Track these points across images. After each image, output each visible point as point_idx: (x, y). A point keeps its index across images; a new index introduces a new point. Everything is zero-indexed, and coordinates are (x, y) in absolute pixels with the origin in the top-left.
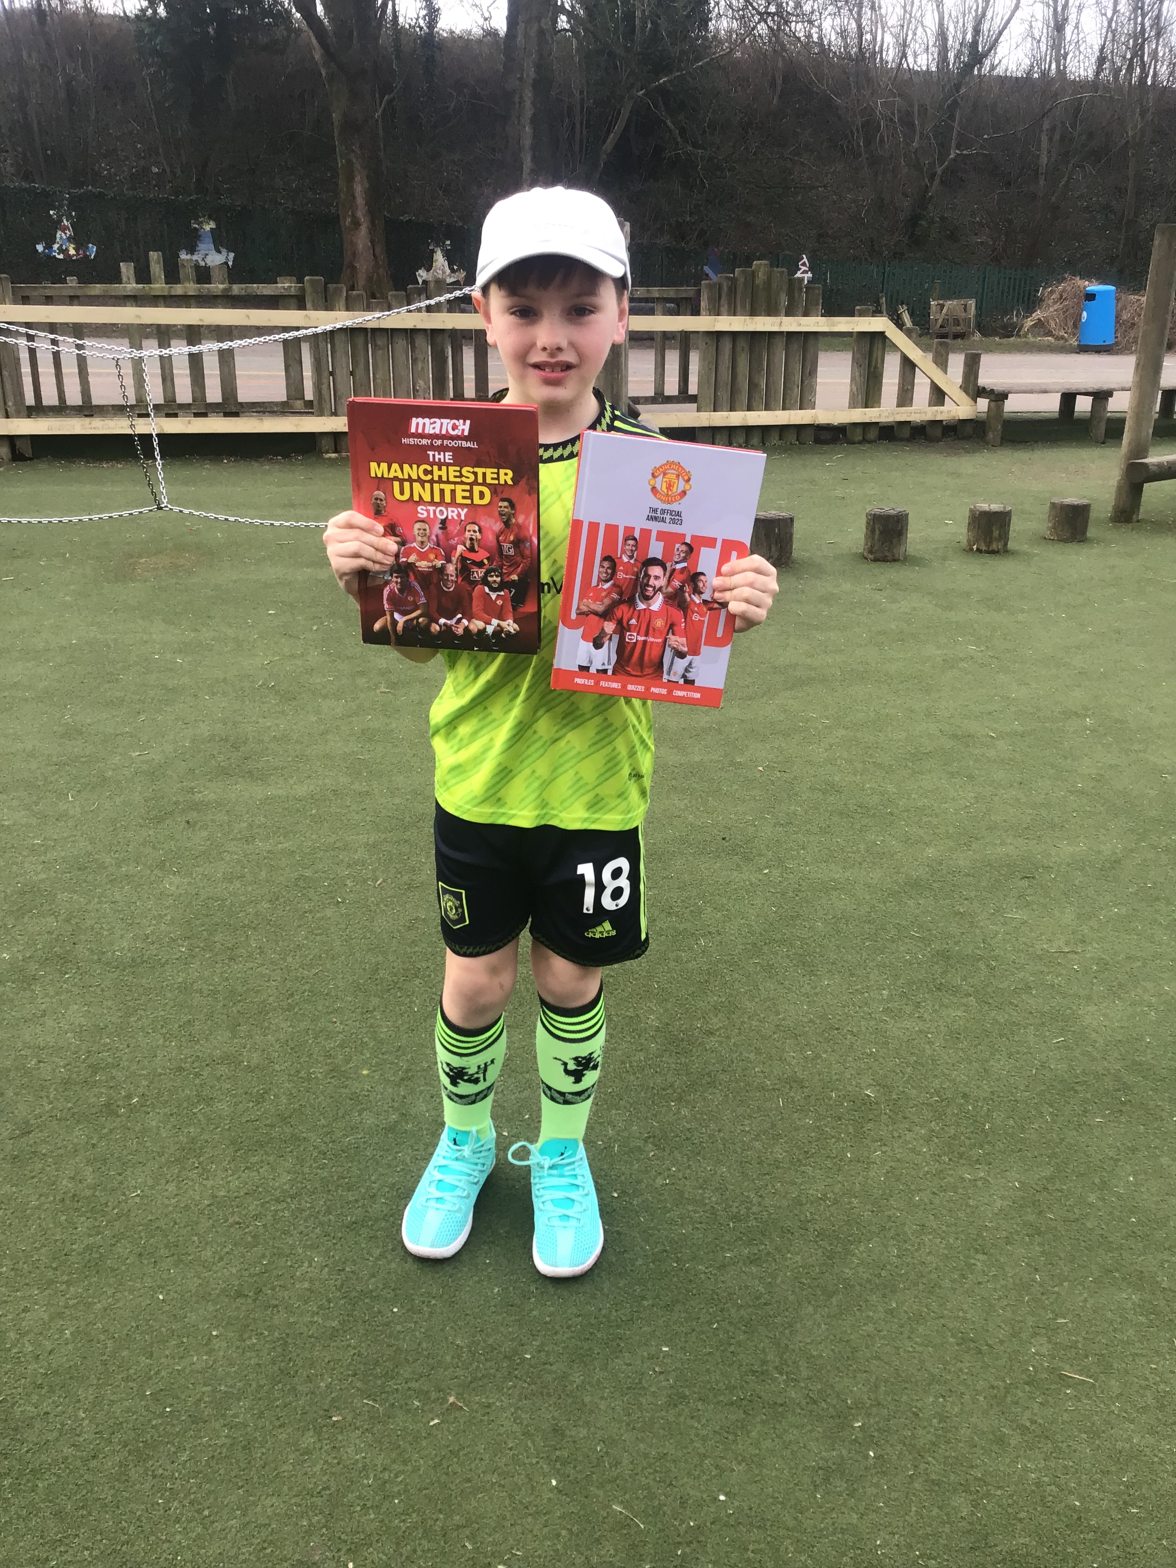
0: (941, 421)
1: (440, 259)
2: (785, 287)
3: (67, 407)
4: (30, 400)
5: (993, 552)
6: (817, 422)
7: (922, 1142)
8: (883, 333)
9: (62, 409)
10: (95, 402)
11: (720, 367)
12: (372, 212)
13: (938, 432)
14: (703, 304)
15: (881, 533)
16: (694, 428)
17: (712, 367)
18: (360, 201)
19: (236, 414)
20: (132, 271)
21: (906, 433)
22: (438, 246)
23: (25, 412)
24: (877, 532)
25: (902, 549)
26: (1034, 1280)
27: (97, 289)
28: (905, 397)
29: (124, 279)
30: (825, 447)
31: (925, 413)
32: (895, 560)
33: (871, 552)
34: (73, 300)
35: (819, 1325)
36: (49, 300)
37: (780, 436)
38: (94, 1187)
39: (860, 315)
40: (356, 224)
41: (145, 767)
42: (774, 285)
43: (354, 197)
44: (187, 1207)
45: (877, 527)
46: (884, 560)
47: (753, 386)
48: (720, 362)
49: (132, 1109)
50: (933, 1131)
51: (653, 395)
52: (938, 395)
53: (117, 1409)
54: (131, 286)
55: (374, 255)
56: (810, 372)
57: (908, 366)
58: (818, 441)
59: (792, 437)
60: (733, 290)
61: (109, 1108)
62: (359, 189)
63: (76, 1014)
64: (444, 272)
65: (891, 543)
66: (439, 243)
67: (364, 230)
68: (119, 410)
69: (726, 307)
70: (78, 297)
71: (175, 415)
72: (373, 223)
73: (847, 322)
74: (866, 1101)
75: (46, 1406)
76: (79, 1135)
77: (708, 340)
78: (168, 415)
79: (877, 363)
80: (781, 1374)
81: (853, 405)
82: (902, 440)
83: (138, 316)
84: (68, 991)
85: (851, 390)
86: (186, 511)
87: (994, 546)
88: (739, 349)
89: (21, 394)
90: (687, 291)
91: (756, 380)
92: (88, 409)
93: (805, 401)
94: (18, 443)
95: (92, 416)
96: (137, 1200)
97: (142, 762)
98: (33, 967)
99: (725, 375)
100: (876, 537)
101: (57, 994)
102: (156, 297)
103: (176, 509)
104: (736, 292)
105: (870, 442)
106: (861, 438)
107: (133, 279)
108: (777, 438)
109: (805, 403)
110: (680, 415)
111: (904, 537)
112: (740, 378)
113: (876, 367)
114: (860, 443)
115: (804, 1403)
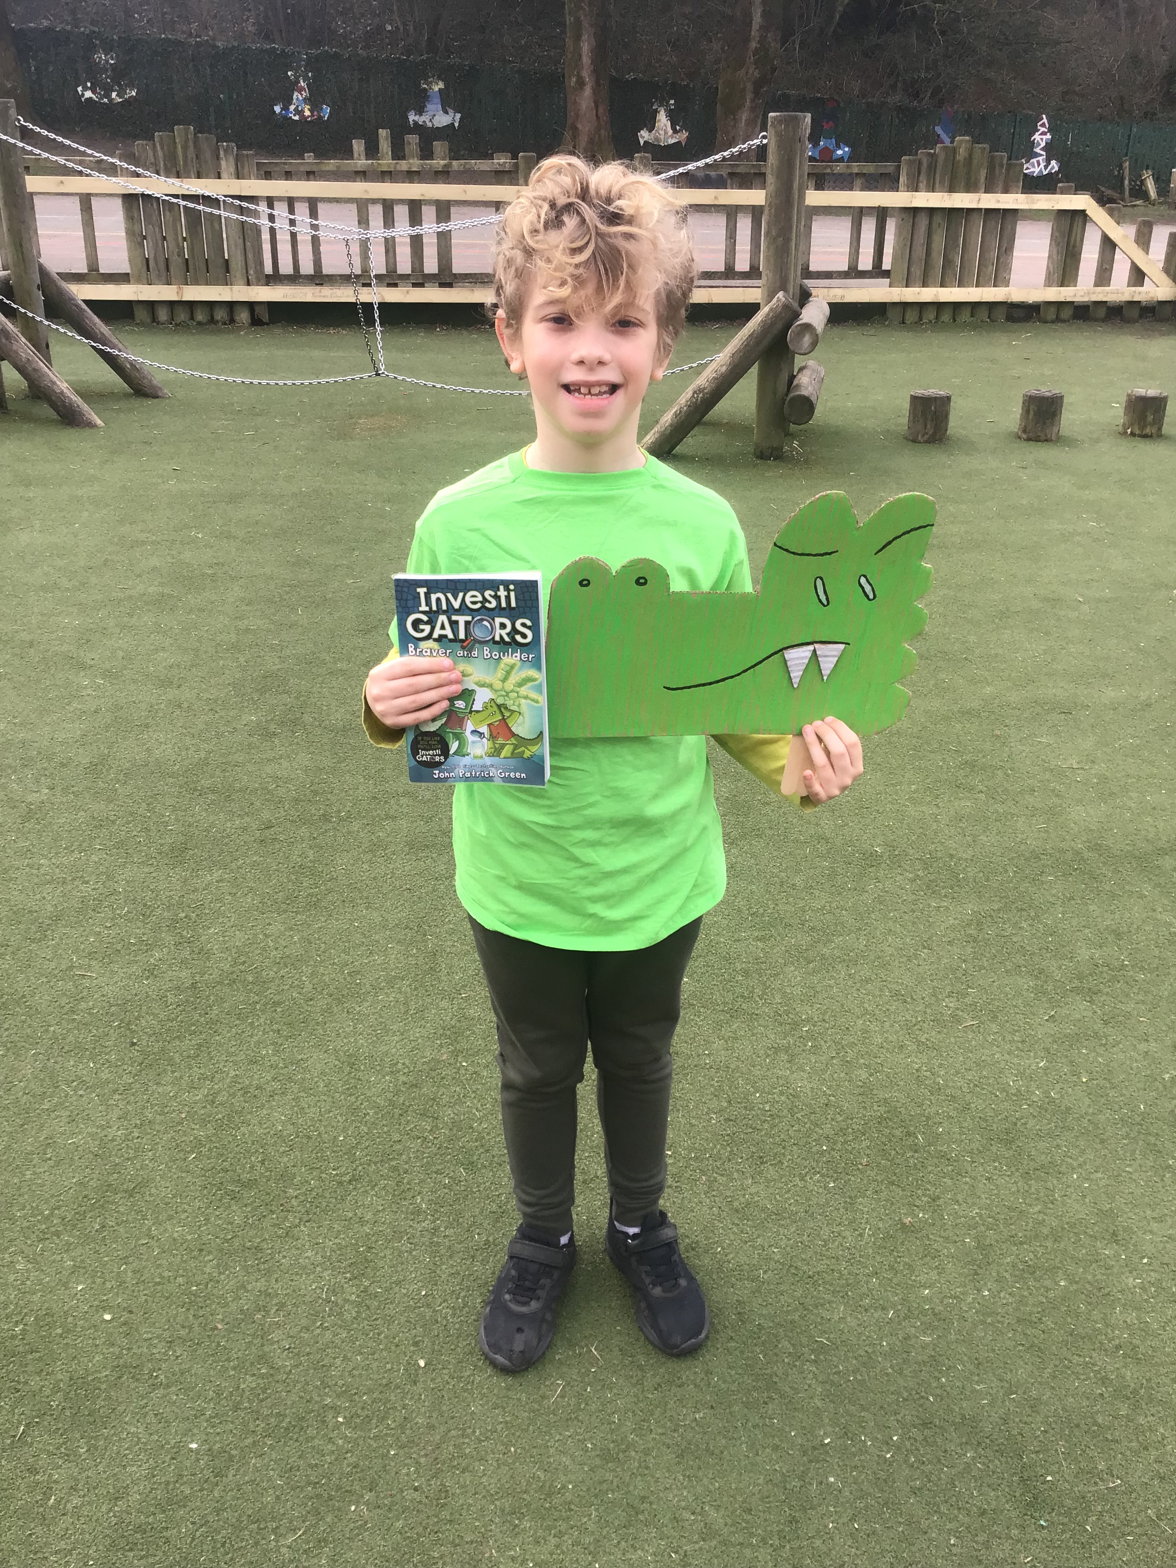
0: (1139, 302)
1: (663, 120)
2: (986, 164)
3: (301, 276)
4: (268, 269)
5: (1145, 436)
6: (1009, 301)
7: (907, 881)
8: (1084, 211)
9: (295, 278)
10: (326, 271)
11: (915, 243)
12: (597, 72)
13: (1136, 313)
14: (902, 180)
15: (1035, 414)
16: (885, 303)
17: (907, 244)
18: (586, 60)
19: (450, 285)
20: (362, 148)
21: (1102, 312)
22: (661, 105)
23: (263, 281)
24: (1032, 413)
25: (1055, 430)
26: (961, 968)
27: (332, 164)
28: (1103, 276)
29: (356, 155)
30: (1016, 326)
31: (1123, 293)
32: (1046, 440)
33: (1024, 431)
34: (310, 175)
35: (795, 978)
36: (288, 175)
37: (972, 312)
38: (314, 862)
39: (1062, 193)
40: (581, 83)
41: (357, 591)
42: (975, 162)
43: (580, 56)
44: (375, 878)
45: (1031, 407)
46: (1037, 439)
47: (948, 262)
48: (915, 237)
49: (341, 820)
50: (918, 876)
51: (846, 269)
52: (1138, 276)
53: (326, 978)
54: (361, 162)
55: (597, 115)
56: (1006, 248)
57: (1108, 245)
58: (1010, 319)
59: (983, 314)
60: (932, 168)
61: (325, 818)
62: (586, 47)
63: (303, 759)
64: (666, 133)
65: (1044, 423)
66: (663, 102)
67: (588, 91)
68: (346, 279)
69: (925, 182)
70: (314, 172)
71: (395, 285)
72: (598, 82)
73: (1047, 200)
74: (873, 855)
75: (282, 973)
76: (304, 831)
77: (904, 216)
78: (389, 285)
79: (1075, 241)
80: (761, 999)
81: (1049, 283)
82: (1096, 320)
83: (366, 191)
84: (298, 744)
85: (1048, 267)
86: (400, 378)
87: (1148, 431)
88: (935, 225)
89: (261, 263)
90: (889, 167)
91: (950, 257)
92: (319, 278)
93: (999, 279)
94: (257, 309)
95: (322, 284)
96: (343, 871)
97: (356, 588)
98: (272, 727)
99: (920, 251)
100: (1031, 417)
101: (290, 745)
102: (383, 173)
103: (392, 375)
104: (935, 170)
105: (1064, 321)
106: (1054, 317)
107: (363, 157)
108: (968, 315)
109: (1000, 278)
110: (872, 290)
111: (1057, 418)
112: (934, 254)
113: (1074, 247)
114: (1053, 322)
115: (772, 1015)
